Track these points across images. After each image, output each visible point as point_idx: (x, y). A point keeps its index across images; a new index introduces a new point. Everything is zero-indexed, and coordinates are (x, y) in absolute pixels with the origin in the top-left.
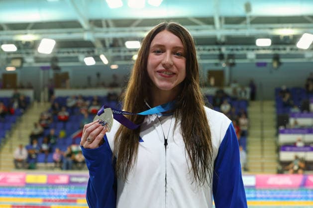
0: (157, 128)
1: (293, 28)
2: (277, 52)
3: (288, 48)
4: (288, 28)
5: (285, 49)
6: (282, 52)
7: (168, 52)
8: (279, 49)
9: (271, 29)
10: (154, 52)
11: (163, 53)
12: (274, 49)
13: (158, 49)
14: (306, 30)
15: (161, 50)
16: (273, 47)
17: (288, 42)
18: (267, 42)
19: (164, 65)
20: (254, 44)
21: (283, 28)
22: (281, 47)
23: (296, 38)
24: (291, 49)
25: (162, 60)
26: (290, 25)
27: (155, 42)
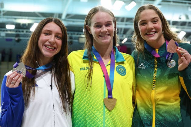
0: (43, 78)
1: (28, 19)
2: (18, 33)
3: (25, 31)
4: (25, 19)
5: (23, 32)
6: (22, 33)
7: (53, 35)
8: (19, 31)
9: (15, 19)
10: (45, 34)
11: (49, 35)
12: (16, 31)
13: (47, 32)
14: (36, 21)
15: (49, 33)
16: (16, 30)
17: (25, 27)
18: (12, 27)
19: (50, 42)
20: (5, 27)
21: (22, 19)
22: (21, 30)
23: (30, 25)
24: (27, 32)
25: (49, 39)
26: (27, 17)
27: (46, 28)
